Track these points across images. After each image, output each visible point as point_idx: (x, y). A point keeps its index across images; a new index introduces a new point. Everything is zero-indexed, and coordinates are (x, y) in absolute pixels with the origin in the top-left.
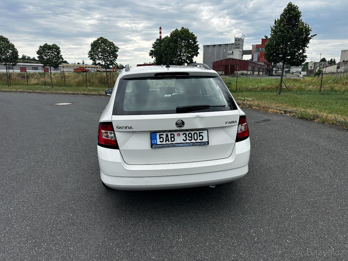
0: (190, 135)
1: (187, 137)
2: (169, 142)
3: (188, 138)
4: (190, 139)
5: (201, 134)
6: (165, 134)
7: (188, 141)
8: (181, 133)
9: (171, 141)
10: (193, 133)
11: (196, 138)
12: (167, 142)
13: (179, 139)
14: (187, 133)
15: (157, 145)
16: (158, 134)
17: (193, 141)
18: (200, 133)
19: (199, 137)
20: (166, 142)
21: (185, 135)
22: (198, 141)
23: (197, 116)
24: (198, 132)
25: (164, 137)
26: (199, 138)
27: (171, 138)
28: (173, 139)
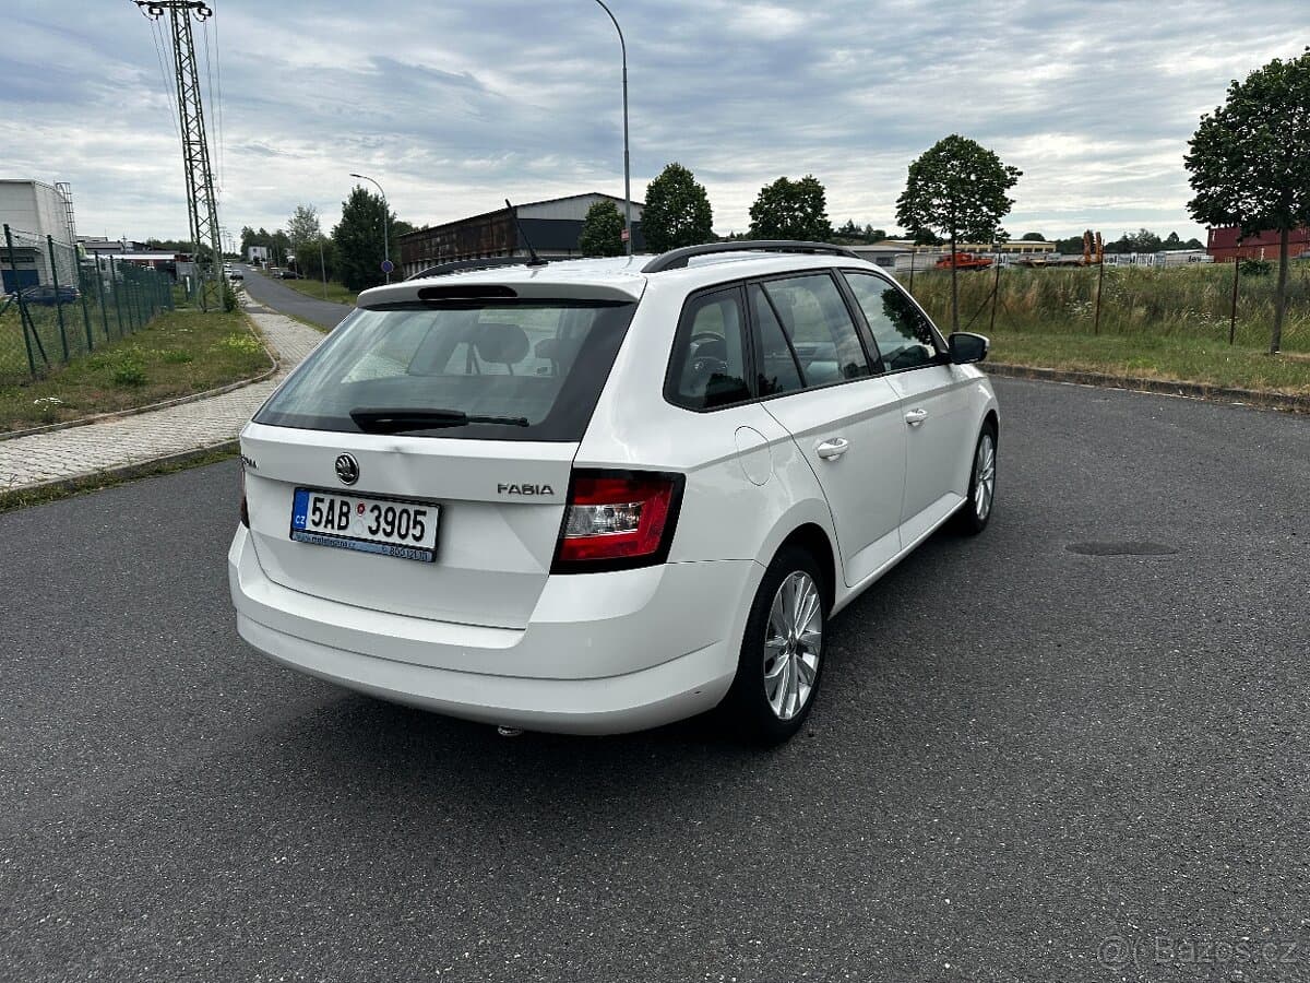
0: (390, 516)
1: (382, 520)
2: (333, 527)
3: (383, 525)
4: (389, 529)
5: (419, 518)
6: (327, 498)
7: (380, 537)
8: (369, 504)
9: (340, 528)
10: (398, 508)
11: (403, 532)
12: (329, 530)
13: (360, 525)
14: (384, 506)
15: (304, 531)
16: (312, 496)
17: (395, 539)
18: (417, 513)
19: (414, 527)
20: (326, 526)
21: (376, 513)
22: (409, 541)
23: (397, 448)
24: (412, 509)
25: (324, 507)
26: (411, 531)
27: (341, 514)
28: (343, 523)
